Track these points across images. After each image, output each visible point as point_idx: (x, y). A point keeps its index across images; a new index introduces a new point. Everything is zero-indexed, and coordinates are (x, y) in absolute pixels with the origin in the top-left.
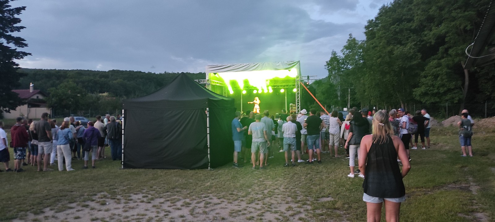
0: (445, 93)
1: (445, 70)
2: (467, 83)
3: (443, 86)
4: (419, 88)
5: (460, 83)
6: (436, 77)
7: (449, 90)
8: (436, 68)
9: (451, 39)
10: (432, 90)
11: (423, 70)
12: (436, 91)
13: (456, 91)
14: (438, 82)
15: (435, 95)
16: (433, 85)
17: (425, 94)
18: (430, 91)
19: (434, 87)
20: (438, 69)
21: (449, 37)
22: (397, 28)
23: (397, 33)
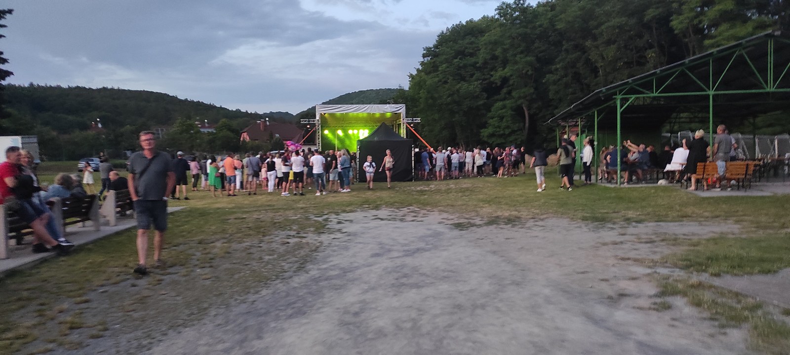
0: (510, 135)
1: (510, 112)
2: (527, 125)
3: (508, 127)
4: (486, 129)
5: (522, 125)
6: (501, 118)
7: (513, 132)
8: (501, 109)
9: (514, 82)
10: (499, 132)
11: (490, 111)
12: (502, 132)
13: (518, 133)
14: (504, 124)
15: (501, 136)
16: (499, 127)
17: (492, 135)
18: (497, 132)
19: (500, 128)
20: (504, 111)
21: (513, 80)
22: (461, 63)
23: (459, 68)
